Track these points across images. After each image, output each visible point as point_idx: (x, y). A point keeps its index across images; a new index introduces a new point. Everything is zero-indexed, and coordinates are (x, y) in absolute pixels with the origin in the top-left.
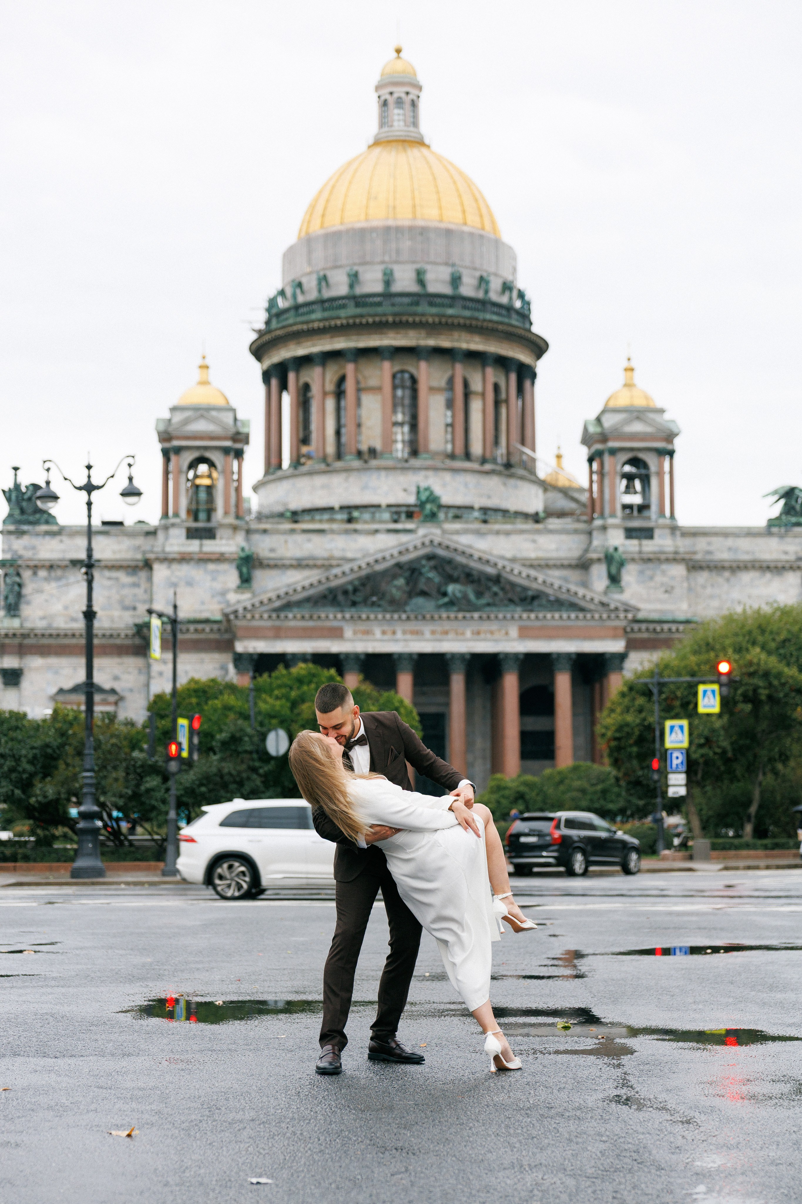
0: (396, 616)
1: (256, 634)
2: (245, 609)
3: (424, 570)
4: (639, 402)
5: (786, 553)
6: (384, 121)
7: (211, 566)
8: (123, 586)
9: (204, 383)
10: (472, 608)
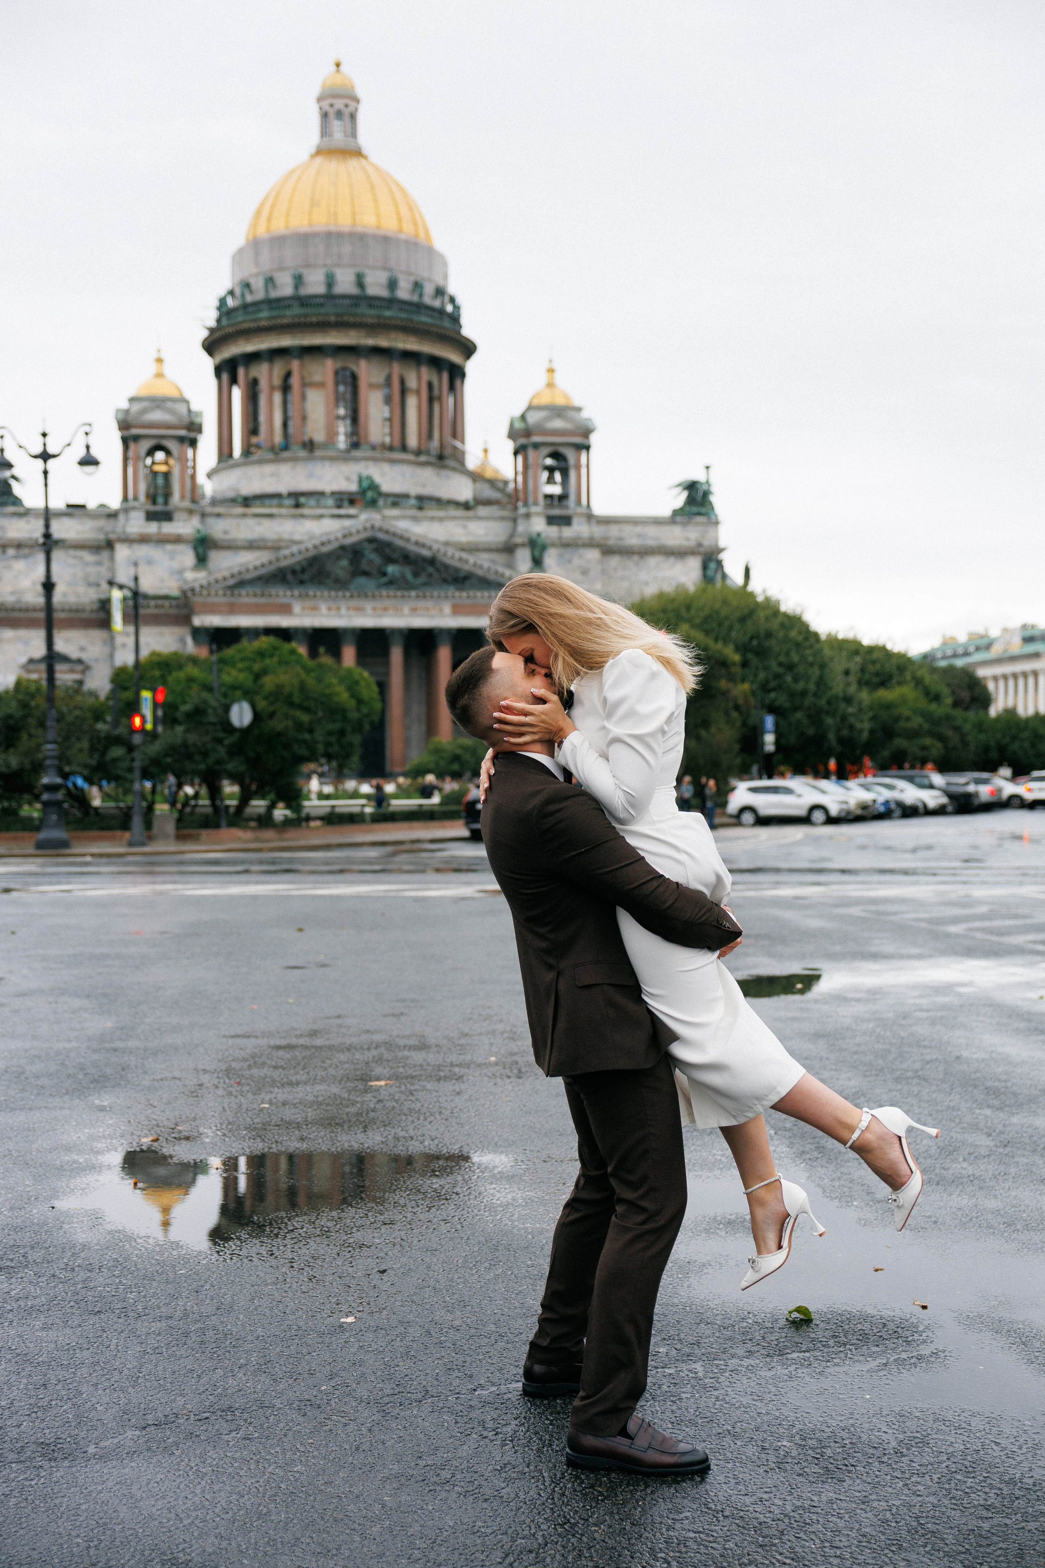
0: (340, 593)
1: (212, 609)
2: (202, 587)
3: (367, 552)
4: (560, 401)
5: (687, 539)
6: (325, 131)
7: (169, 547)
8: (87, 564)
9: (160, 375)
10: (408, 586)
